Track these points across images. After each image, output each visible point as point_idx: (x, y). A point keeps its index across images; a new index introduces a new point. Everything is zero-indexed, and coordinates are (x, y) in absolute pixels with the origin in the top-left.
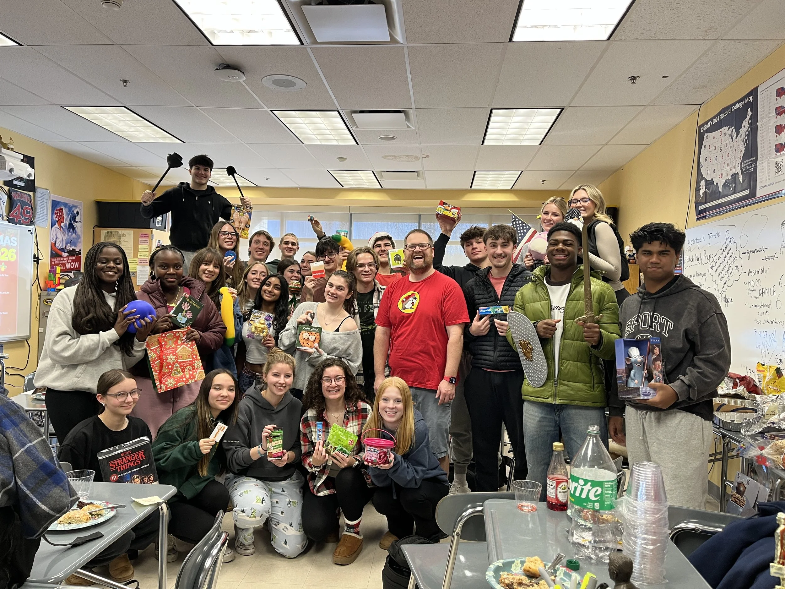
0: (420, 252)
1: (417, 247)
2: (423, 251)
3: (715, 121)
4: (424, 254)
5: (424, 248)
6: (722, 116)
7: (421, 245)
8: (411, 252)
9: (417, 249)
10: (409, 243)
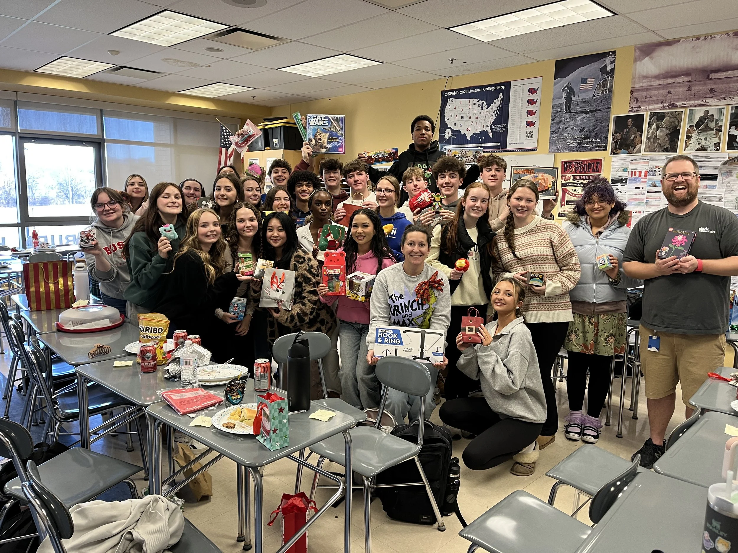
0: (683, 182)
1: (680, 176)
2: (686, 181)
3: (462, 92)
4: (688, 184)
5: (689, 177)
6: (472, 91)
7: (684, 174)
8: (672, 183)
9: (680, 179)
10: (669, 173)
